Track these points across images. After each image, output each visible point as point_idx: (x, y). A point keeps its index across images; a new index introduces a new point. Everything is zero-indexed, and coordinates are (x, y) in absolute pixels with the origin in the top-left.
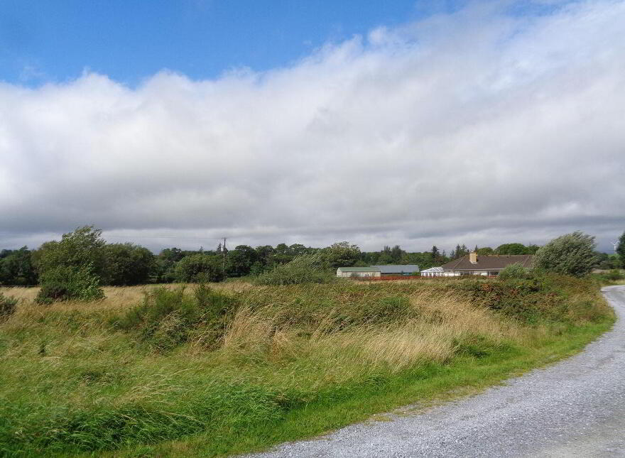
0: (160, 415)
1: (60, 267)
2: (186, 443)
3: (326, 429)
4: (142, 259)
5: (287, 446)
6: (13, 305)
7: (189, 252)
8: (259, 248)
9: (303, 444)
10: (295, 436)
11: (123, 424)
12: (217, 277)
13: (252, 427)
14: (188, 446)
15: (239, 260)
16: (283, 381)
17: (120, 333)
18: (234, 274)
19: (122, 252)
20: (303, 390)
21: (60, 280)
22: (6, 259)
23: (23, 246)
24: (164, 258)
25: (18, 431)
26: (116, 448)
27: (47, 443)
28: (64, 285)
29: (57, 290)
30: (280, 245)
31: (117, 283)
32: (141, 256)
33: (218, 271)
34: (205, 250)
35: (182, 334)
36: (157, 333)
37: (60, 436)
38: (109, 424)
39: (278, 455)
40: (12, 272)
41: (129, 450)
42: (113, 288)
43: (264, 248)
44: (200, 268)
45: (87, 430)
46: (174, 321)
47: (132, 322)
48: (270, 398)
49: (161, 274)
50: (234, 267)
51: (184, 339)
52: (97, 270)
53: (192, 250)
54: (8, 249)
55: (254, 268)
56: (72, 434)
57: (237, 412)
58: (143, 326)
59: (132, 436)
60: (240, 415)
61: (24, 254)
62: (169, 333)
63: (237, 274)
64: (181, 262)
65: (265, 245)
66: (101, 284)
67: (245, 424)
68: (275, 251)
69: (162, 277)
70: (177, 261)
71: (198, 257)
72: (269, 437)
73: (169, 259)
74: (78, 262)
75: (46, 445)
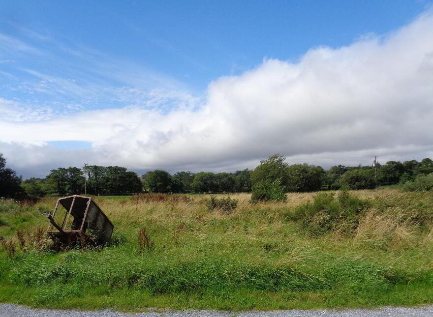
0: (301, 275)
1: (262, 180)
2: (319, 294)
3: (426, 301)
4: (315, 174)
5: (389, 308)
6: (236, 204)
7: (351, 167)
8: (406, 163)
9: (402, 309)
10: (397, 303)
11: (280, 277)
12: (370, 186)
13: (365, 291)
14: (320, 297)
15: (388, 172)
16: (392, 263)
17: (291, 223)
18: (386, 183)
19: (303, 170)
20: (410, 271)
21: (263, 189)
22: (238, 177)
23: (246, 169)
24: (333, 173)
25: (225, 273)
26: (276, 291)
27: (239, 282)
28: (265, 192)
29: (261, 195)
30: (424, 160)
31: (301, 190)
32: (315, 172)
33: (371, 181)
34: (363, 166)
35: (328, 225)
36: (311, 224)
37: (246, 279)
38: (272, 276)
39: (379, 313)
40: (241, 184)
41: (283, 293)
42: (297, 194)
43: (410, 162)
44: (357, 179)
45: (259, 277)
46: (323, 216)
47: (298, 216)
48: (380, 273)
49: (330, 184)
50: (385, 178)
51: (329, 228)
52: (284, 183)
53: (353, 166)
54: (239, 170)
55: (403, 178)
56: (251, 278)
57: (354, 279)
58: (304, 219)
59: (285, 285)
60: (356, 282)
61: (246, 173)
62: (320, 224)
63: (388, 183)
64: (344, 175)
65: (411, 160)
66: (286, 191)
67: (360, 289)
68: (420, 165)
69: (332, 186)
70: (342, 174)
71: (356, 171)
72: (377, 300)
73: (337, 173)
74: (272, 177)
75: (239, 283)
